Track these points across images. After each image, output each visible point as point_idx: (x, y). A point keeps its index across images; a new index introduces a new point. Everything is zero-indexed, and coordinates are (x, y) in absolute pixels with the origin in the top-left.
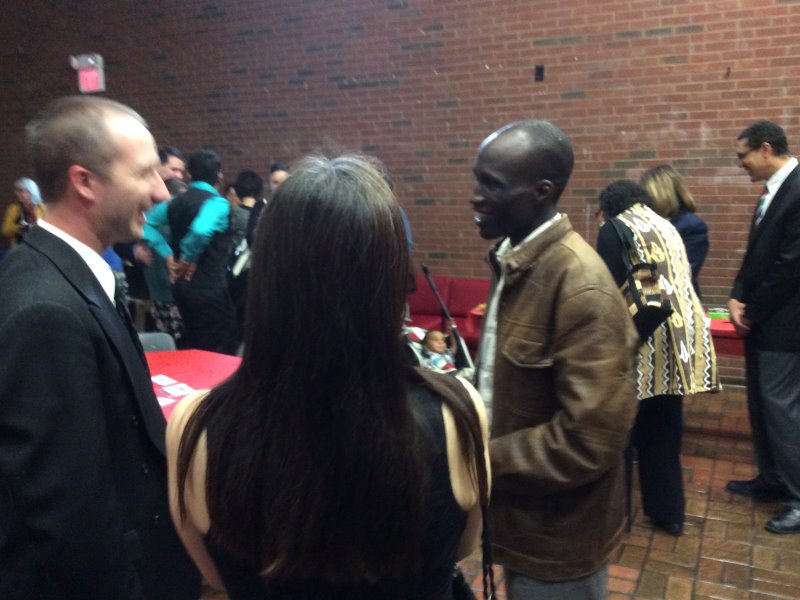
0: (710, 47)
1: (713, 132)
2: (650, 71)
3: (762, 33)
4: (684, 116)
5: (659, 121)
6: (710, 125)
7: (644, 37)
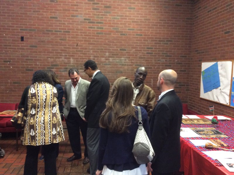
0: (72, 38)
1: (74, 60)
2: (56, 42)
3: (85, 35)
4: (66, 56)
5: (59, 56)
6: (73, 58)
7: (54, 32)
